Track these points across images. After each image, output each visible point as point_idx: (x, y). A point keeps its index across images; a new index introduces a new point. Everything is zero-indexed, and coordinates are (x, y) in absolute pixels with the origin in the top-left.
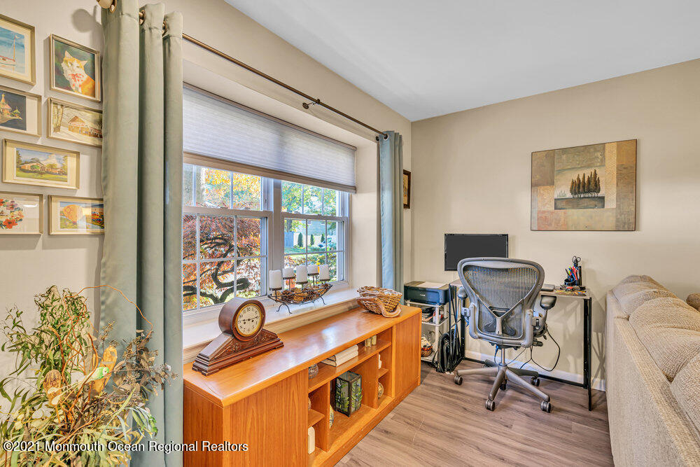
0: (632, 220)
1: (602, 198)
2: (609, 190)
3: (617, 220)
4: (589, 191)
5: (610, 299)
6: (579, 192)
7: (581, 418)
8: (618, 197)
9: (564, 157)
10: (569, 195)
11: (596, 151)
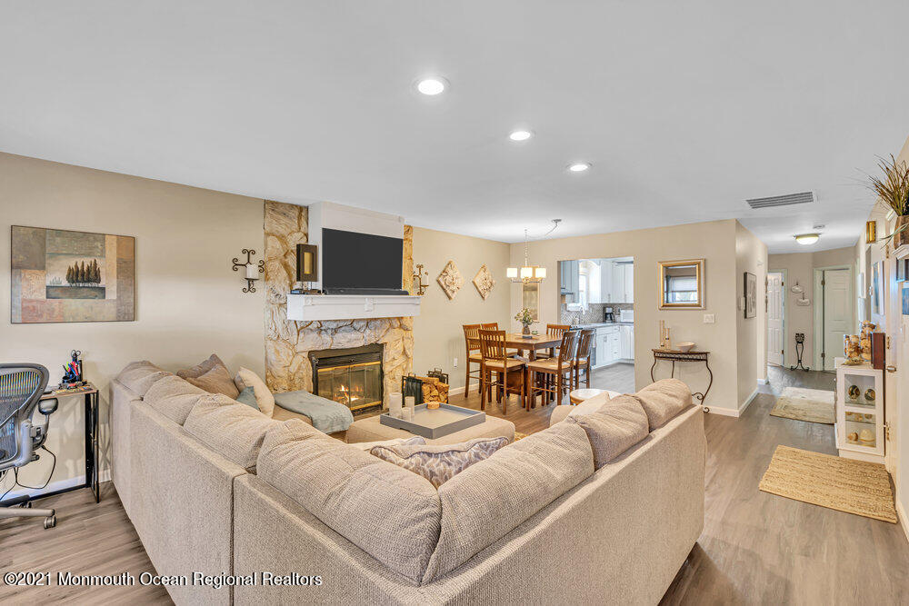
0: (132, 311)
1: (103, 289)
2: (109, 281)
3: (118, 311)
4: (89, 281)
5: (117, 387)
6: (77, 281)
7: (85, 515)
8: (119, 290)
9: (58, 239)
10: (65, 283)
11: (95, 240)
